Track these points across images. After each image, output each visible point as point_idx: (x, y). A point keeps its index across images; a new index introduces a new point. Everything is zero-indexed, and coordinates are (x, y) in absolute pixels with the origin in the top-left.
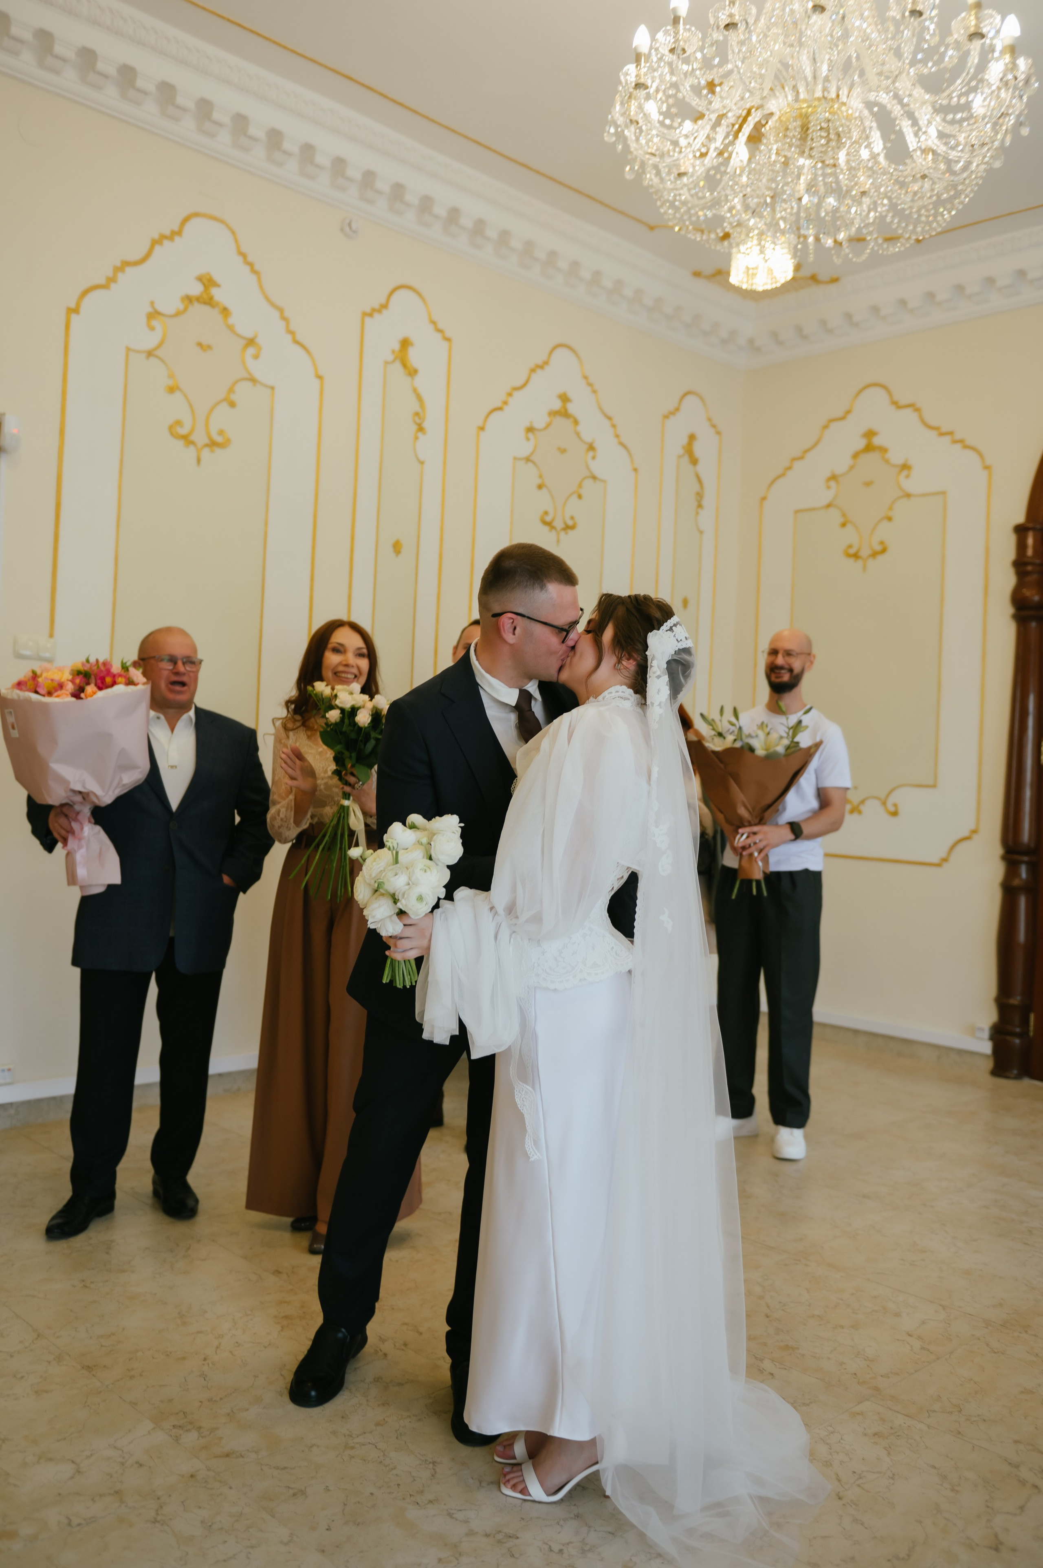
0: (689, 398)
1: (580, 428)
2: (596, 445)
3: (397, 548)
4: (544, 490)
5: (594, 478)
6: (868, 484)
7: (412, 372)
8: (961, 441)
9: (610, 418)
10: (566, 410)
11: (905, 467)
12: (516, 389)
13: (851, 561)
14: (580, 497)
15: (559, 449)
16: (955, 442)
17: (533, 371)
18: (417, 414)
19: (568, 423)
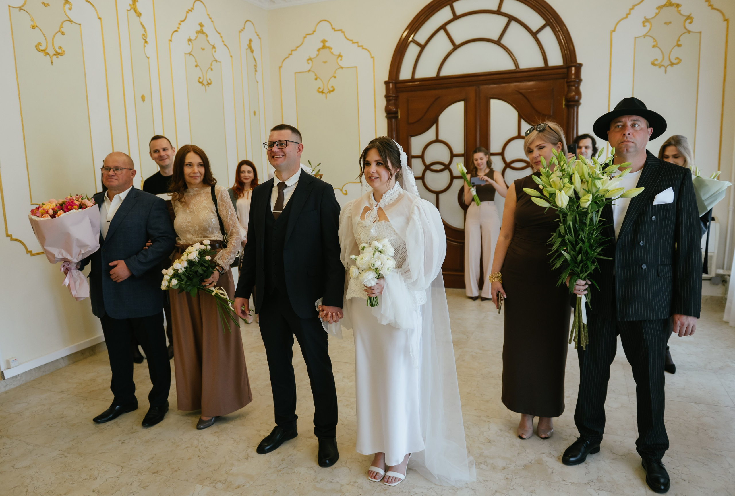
0: (248, 22)
1: (208, 39)
2: (215, 46)
3: (143, 98)
4: (198, 67)
5: (216, 61)
6: (325, 62)
7: (139, 15)
8: (362, 46)
9: (219, 33)
10: (202, 30)
11: (340, 56)
12: (182, 21)
13: (321, 94)
14: (212, 70)
15: (202, 48)
16: (359, 46)
17: (188, 12)
18: (144, 35)
19: (204, 36)
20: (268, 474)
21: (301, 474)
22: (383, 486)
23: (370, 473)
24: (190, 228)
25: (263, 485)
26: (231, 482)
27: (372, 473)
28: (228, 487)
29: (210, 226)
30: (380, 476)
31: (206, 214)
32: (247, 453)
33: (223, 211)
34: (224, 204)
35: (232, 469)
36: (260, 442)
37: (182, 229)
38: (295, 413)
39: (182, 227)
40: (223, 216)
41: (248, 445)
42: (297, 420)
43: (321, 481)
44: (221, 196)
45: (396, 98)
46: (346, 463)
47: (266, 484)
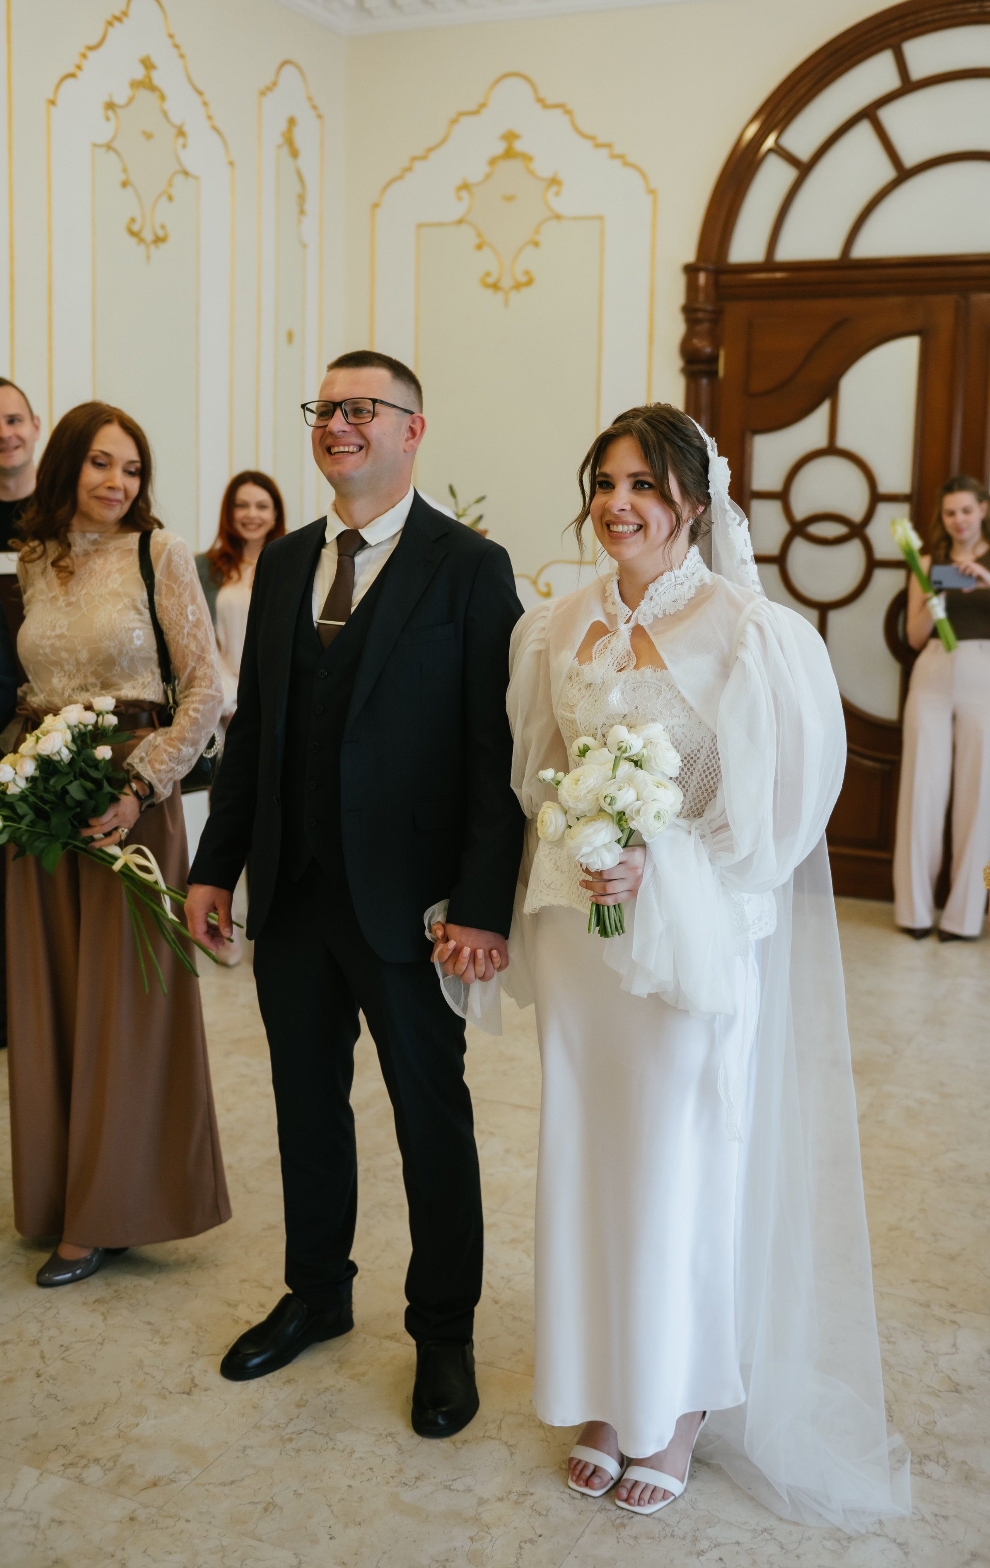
0: (288, 70)
1: (167, 106)
2: (186, 129)
4: (129, 189)
5: (186, 173)
6: (509, 199)
8: (621, 157)
9: (200, 93)
10: (151, 81)
11: (554, 181)
12: (91, 48)
13: (489, 292)
14: (170, 198)
15: (144, 133)
16: (613, 156)
17: (110, 24)
19: (153, 97)
20: (251, 1448)
21: (355, 1456)
22: (614, 1513)
23: (572, 1466)
24: (64, 655)
25: (232, 1482)
26: (132, 1466)
27: (580, 1467)
28: (121, 1482)
29: (125, 652)
30: (606, 1478)
31: (115, 615)
32: (191, 1373)
33: (169, 609)
34: (175, 587)
35: (137, 1425)
36: (235, 1340)
37: (40, 658)
38: (351, 1258)
39: (41, 651)
40: (170, 624)
41: (194, 1350)
42: (356, 1280)
43: (418, 1483)
44: (169, 561)
45: (717, 317)
46: (500, 1427)
47: (243, 1480)
